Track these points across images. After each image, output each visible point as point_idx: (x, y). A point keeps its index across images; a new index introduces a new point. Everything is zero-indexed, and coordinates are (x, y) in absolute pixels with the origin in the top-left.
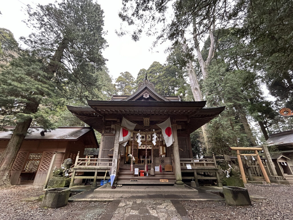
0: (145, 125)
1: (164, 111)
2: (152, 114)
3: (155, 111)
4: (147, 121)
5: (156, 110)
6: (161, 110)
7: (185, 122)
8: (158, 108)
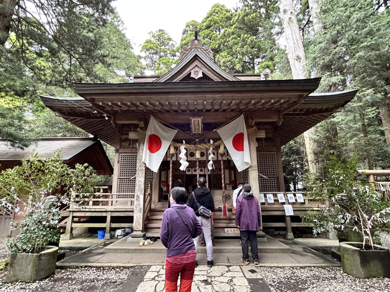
0: (193, 132)
1: (231, 102)
2: (207, 108)
3: (213, 102)
4: (196, 123)
5: (214, 100)
6: (224, 99)
7: (273, 124)
8: (217, 96)
